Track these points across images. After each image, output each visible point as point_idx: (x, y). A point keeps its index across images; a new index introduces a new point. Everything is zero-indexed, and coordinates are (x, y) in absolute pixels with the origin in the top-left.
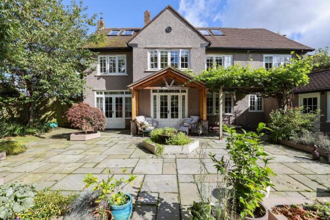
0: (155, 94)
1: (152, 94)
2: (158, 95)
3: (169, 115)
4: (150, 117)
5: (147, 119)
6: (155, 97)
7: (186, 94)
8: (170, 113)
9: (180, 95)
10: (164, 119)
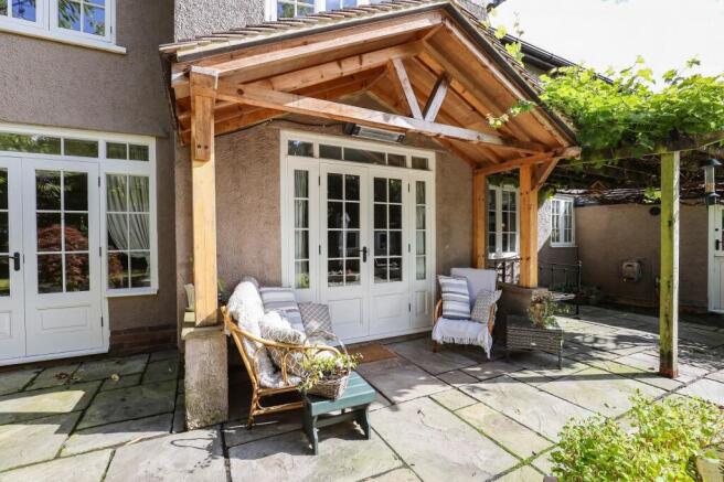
0: (301, 163)
1: (289, 165)
2: (319, 169)
3: (367, 269)
4: (278, 284)
5: (273, 295)
6: (302, 180)
7: (429, 177)
8: (371, 257)
9: (408, 177)
10: (344, 290)
